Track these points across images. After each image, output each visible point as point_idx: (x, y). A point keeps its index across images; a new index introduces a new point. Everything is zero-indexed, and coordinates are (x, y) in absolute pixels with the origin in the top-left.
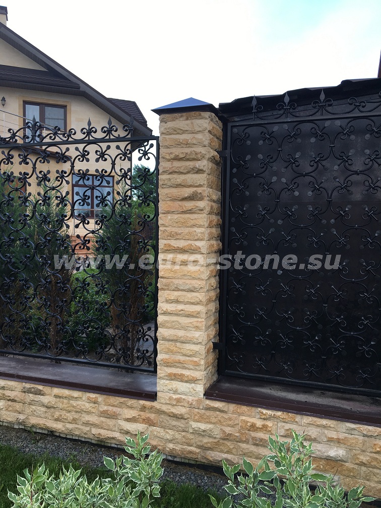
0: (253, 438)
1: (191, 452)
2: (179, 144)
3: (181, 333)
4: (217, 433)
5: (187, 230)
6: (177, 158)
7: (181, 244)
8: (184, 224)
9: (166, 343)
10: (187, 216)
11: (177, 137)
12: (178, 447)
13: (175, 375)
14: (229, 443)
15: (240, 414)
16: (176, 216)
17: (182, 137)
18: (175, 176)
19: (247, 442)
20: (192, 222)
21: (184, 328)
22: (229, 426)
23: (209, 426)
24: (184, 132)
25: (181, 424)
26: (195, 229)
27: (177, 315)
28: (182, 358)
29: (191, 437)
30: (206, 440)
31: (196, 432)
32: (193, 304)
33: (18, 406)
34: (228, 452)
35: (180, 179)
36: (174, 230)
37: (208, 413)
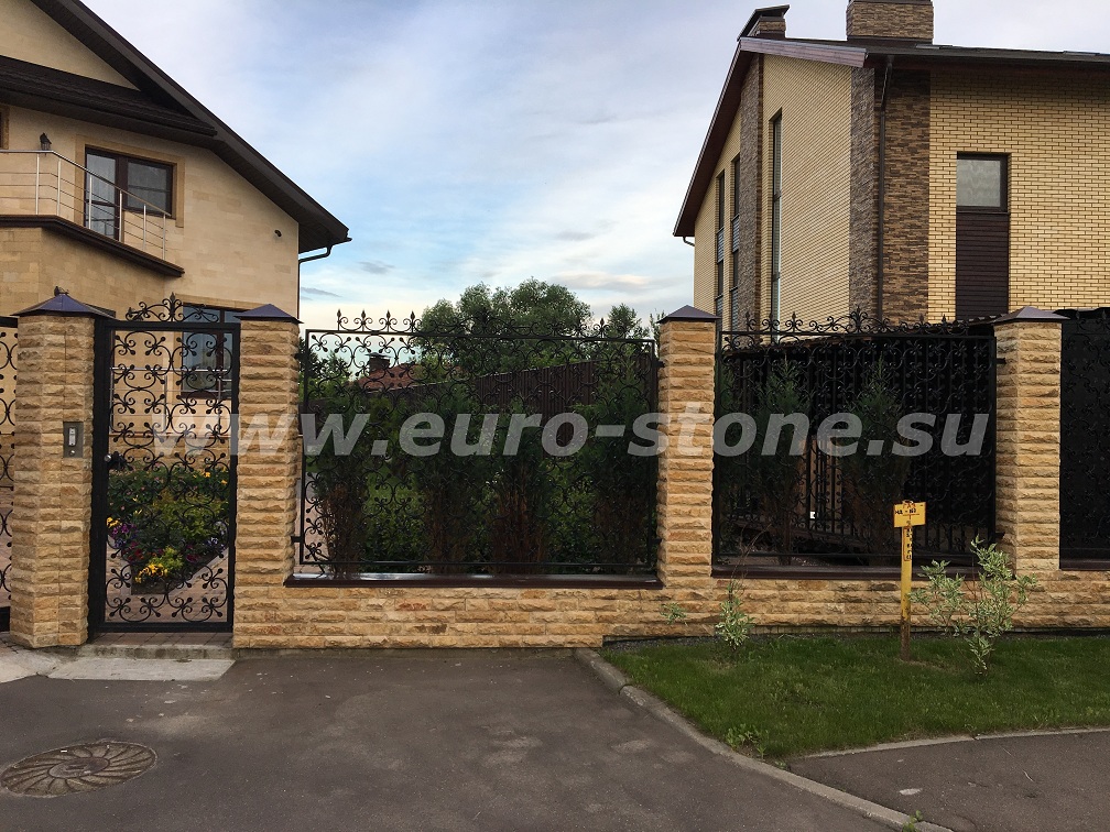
0: (1103, 598)
1: (1051, 620)
2: (1037, 348)
3: (1040, 515)
4: (1072, 598)
5: (1044, 423)
6: (1036, 360)
7: (1041, 435)
8: (1041, 417)
9: (1026, 525)
10: (1044, 410)
11: (1035, 341)
12: (1038, 618)
13: (1035, 552)
14: (1083, 606)
15: (1092, 579)
16: (1034, 411)
17: (1040, 342)
18: (1033, 375)
19: (1097, 602)
20: (1050, 416)
21: (1041, 510)
22: (1083, 590)
23: (1065, 594)
24: (1041, 338)
25: (1041, 596)
26: (1051, 422)
27: (1036, 498)
28: (1041, 537)
29: (1049, 606)
30: (1064, 606)
31: (1056, 601)
32: (1050, 487)
33: (863, 607)
34: (1082, 614)
35: (1039, 378)
36: (1031, 422)
37: (1064, 583)
